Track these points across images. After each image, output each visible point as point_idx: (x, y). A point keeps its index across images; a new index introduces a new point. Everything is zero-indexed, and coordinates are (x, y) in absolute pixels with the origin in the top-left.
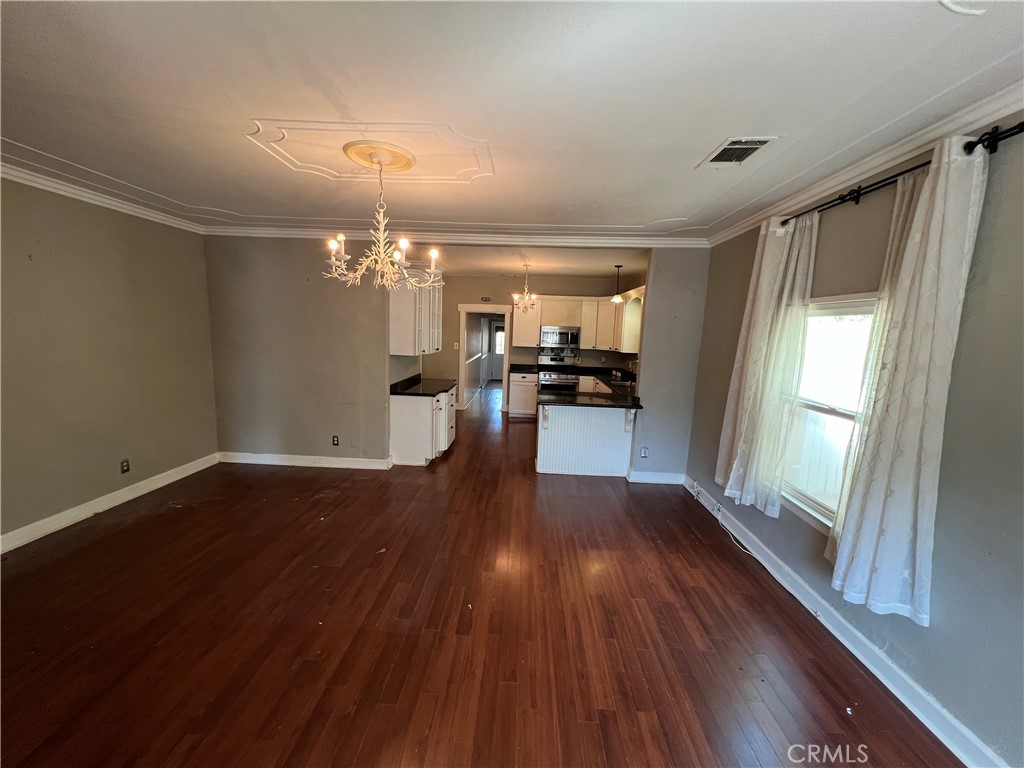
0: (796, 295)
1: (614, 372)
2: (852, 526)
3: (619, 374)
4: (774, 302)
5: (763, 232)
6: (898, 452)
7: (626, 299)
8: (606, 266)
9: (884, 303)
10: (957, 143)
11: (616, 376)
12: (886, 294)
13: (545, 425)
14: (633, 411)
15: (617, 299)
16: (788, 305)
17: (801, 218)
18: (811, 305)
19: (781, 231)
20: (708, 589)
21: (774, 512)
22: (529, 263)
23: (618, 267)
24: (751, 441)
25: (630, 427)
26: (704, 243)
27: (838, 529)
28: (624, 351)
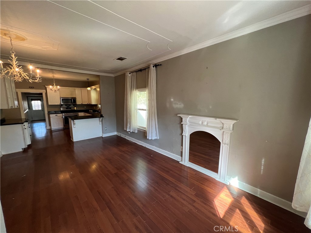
0: (134, 88)
1: (90, 111)
2: (148, 129)
3: (92, 111)
4: (130, 90)
5: (126, 75)
6: (152, 113)
7: (91, 88)
8: (84, 78)
9: (147, 90)
10: (152, 66)
11: (91, 111)
12: (147, 88)
13: (74, 126)
14: (101, 118)
15: (89, 89)
16: (133, 90)
17: (133, 73)
18: (137, 90)
19: (129, 75)
20: (128, 150)
21: (136, 132)
22: (54, 75)
23: (88, 79)
24: (130, 119)
25: (101, 123)
26: (112, 75)
27: (147, 130)
28: (93, 104)
